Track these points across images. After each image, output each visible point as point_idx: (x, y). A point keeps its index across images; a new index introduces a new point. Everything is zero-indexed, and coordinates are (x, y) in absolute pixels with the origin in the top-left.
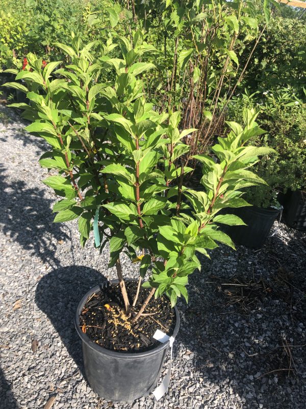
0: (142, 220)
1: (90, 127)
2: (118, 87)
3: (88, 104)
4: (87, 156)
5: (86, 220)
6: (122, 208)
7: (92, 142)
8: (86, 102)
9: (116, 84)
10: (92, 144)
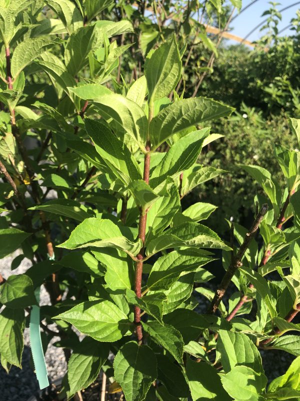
0: (143, 329)
1: (15, 131)
2: (69, 58)
3: (12, 83)
4: (12, 193)
5: (12, 322)
6: (103, 312)
7: (22, 163)
8: (7, 79)
9: (67, 52)
10: (21, 167)
